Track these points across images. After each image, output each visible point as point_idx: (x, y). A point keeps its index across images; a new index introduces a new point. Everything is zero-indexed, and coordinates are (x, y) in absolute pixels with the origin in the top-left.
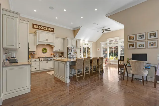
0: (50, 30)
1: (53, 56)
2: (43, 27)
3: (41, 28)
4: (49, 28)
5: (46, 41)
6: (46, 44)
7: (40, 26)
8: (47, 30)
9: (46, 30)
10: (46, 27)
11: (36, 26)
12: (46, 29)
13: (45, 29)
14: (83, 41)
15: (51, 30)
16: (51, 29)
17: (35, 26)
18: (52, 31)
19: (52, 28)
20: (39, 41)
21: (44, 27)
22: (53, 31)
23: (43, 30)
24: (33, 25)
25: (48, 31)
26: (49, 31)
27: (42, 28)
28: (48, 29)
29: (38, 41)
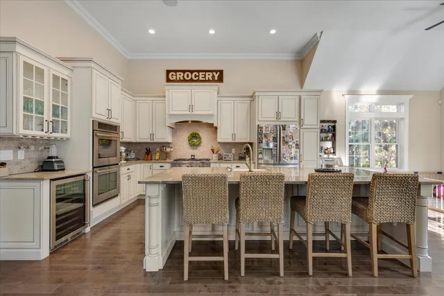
0: (211, 79)
1: (216, 155)
2: (192, 72)
3: (186, 78)
4: (207, 73)
5: (188, 113)
6: (190, 119)
7: (184, 72)
8: (201, 79)
9: (198, 81)
10: (199, 71)
11: (174, 74)
12: (198, 76)
13: (197, 78)
14: (347, 97)
15: (213, 76)
16: (214, 73)
17: (172, 75)
18: (216, 79)
19: (216, 71)
20: (171, 113)
21: (194, 74)
22: (221, 79)
23: (192, 80)
24: (168, 72)
25: (205, 81)
26: (209, 81)
27: (188, 77)
28: (205, 75)
29: (169, 115)
